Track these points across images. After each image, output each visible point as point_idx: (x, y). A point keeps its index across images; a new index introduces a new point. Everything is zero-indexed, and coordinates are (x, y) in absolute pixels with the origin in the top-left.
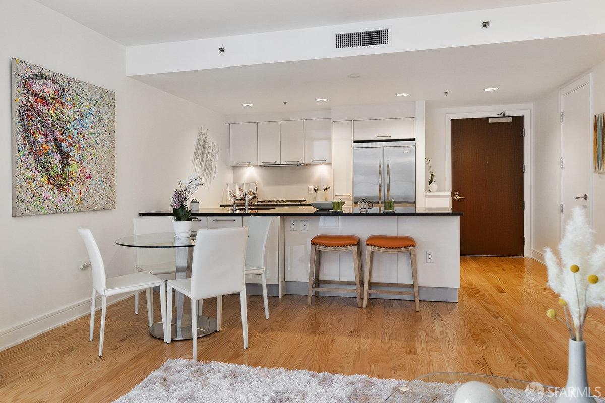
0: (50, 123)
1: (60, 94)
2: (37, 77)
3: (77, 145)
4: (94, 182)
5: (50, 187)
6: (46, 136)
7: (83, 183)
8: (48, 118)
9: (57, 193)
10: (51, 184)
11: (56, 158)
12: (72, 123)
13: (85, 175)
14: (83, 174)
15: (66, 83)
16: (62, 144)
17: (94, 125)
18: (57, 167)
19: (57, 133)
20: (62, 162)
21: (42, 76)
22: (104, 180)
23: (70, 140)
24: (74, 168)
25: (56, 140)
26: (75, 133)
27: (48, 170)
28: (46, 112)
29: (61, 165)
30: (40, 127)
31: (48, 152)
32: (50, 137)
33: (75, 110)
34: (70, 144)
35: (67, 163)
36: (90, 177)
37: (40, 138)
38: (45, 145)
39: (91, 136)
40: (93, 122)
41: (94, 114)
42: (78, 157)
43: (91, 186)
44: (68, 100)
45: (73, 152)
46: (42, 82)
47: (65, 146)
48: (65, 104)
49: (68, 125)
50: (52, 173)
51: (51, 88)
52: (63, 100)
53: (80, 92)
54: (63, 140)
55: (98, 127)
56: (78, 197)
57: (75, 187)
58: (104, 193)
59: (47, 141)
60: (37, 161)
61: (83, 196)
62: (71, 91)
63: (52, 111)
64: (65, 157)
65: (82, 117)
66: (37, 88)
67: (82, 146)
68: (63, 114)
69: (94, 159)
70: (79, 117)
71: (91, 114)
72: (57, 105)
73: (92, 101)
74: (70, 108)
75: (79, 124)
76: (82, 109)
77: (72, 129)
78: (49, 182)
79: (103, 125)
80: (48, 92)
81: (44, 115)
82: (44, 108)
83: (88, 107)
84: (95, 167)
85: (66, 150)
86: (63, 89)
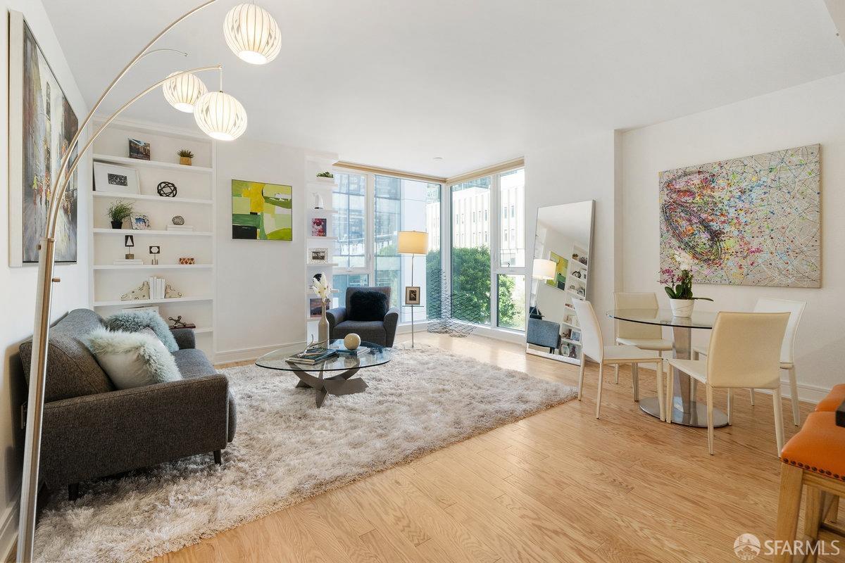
0: (695, 209)
1: (709, 180)
2: (679, 177)
3: (735, 221)
4: (767, 256)
5: (697, 261)
6: (690, 221)
7: (745, 258)
8: (693, 205)
9: (706, 266)
10: (698, 259)
11: (704, 237)
12: (726, 202)
13: (748, 249)
14: (746, 248)
15: (718, 168)
16: (711, 223)
17: (767, 195)
18: (705, 244)
19: (704, 216)
20: (712, 239)
21: (685, 174)
22: (789, 253)
23: (723, 219)
24: (729, 243)
25: (702, 222)
26: (732, 211)
27: (693, 248)
28: (690, 201)
29: (710, 243)
30: (683, 215)
31: (692, 233)
32: (695, 220)
33: (732, 189)
34: (724, 222)
35: (718, 240)
36: (758, 251)
37: (684, 223)
38: (690, 228)
39: (761, 208)
40: (765, 193)
41: (769, 184)
42: (736, 233)
43: (760, 261)
44: (721, 182)
45: (727, 228)
46: (686, 179)
47: (715, 226)
48: (716, 187)
49: (720, 206)
50: (698, 250)
51: (696, 180)
52: (713, 185)
53: (739, 169)
54: (712, 220)
55: (775, 195)
56: (736, 270)
57: (730, 263)
58: (790, 267)
59: (691, 225)
60: (681, 241)
61: (745, 270)
62: (725, 172)
63: (698, 198)
64: (715, 236)
65: (743, 192)
66: (680, 185)
67: (743, 220)
68: (713, 197)
69: (767, 231)
70: (740, 193)
71: (759, 186)
72: (705, 192)
73: (762, 172)
74: (723, 189)
75: (737, 200)
76: (743, 185)
77: (727, 208)
78: (694, 257)
79: (787, 191)
80: (693, 184)
81: (688, 205)
82: (688, 198)
83: (754, 179)
84: (769, 241)
85: (718, 228)
86: (714, 175)
